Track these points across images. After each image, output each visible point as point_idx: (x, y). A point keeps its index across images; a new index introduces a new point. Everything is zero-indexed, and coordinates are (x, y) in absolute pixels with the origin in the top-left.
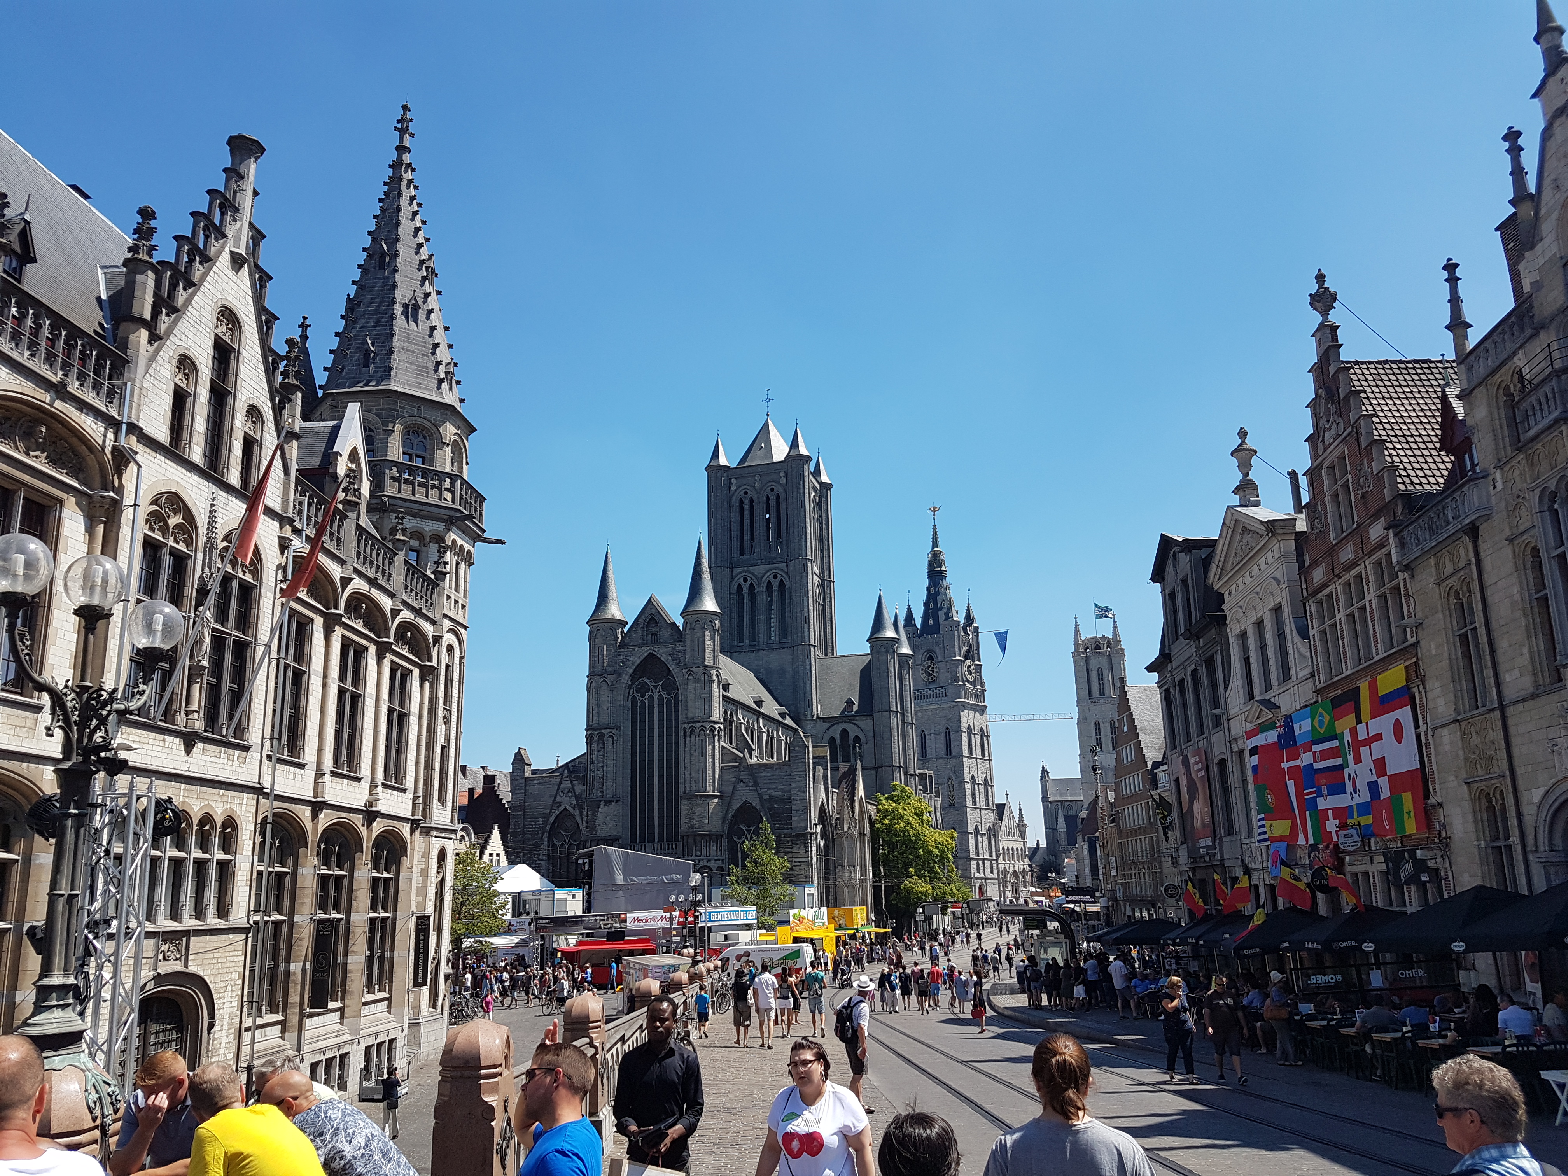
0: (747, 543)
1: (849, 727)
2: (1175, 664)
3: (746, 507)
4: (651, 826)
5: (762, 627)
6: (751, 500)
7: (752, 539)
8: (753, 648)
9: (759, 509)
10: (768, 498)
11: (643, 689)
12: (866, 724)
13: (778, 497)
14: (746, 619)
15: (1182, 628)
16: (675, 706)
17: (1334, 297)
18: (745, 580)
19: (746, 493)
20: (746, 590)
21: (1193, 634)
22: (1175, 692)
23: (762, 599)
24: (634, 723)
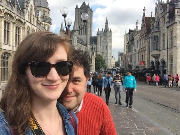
1: (93, 46)
2: (129, 44)
5: (82, 32)
8: (81, 35)
15: (130, 40)
17: (145, 10)
18: (80, 25)
19: (81, 12)
22: (129, 47)
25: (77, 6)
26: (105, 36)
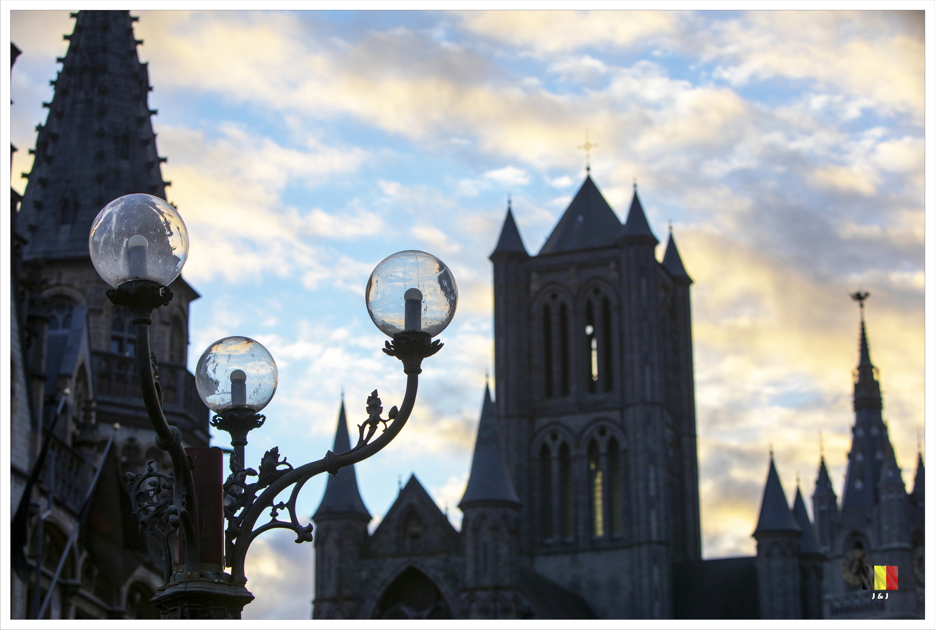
0: (556, 378)
3: (555, 319)
5: (581, 513)
6: (563, 308)
7: (565, 370)
8: (567, 549)
9: (575, 320)
10: (590, 306)
13: (606, 303)
18: (554, 437)
19: (554, 296)
20: (554, 453)
23: (582, 468)
25: (510, 228)
26: (859, 546)
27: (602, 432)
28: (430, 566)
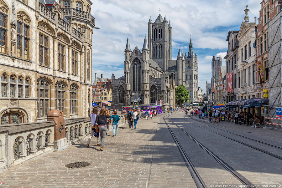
0: (156, 38)
1: (173, 73)
2: (229, 57)
3: (155, 31)
4: (136, 89)
5: (158, 54)
6: (156, 30)
7: (156, 37)
8: (156, 58)
9: (158, 32)
10: (160, 30)
11: (135, 64)
12: (176, 72)
14: (155, 52)
15: (231, 49)
16: (141, 67)
18: (155, 45)
19: (155, 28)
20: (155, 47)
21: (233, 50)
22: (228, 62)
23: (158, 49)
24: (133, 70)
26: (189, 62)
27: (161, 45)
28: (138, 57)
